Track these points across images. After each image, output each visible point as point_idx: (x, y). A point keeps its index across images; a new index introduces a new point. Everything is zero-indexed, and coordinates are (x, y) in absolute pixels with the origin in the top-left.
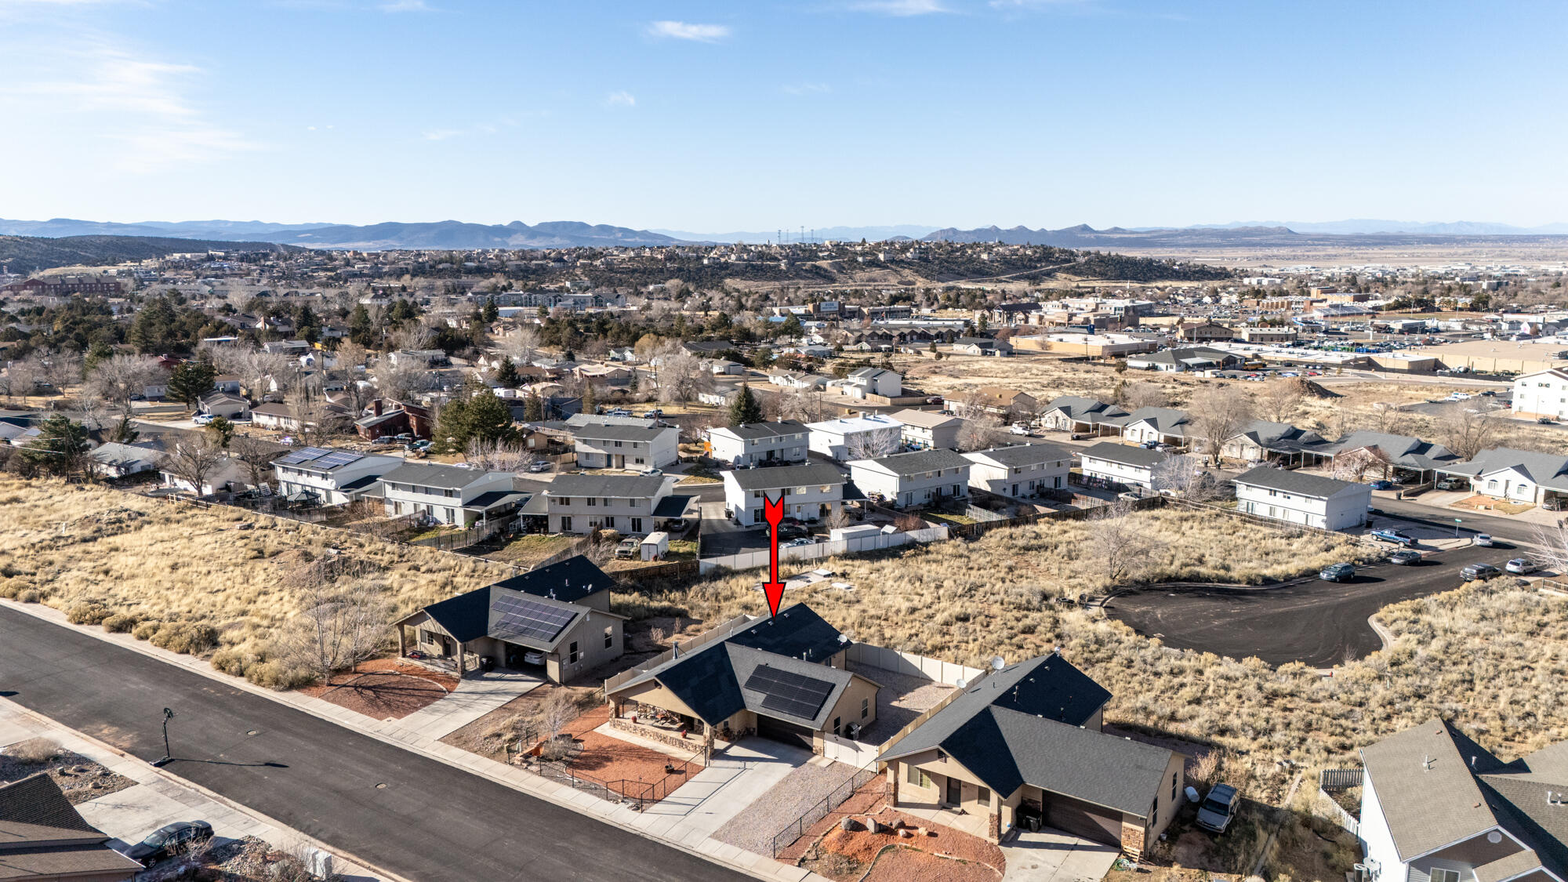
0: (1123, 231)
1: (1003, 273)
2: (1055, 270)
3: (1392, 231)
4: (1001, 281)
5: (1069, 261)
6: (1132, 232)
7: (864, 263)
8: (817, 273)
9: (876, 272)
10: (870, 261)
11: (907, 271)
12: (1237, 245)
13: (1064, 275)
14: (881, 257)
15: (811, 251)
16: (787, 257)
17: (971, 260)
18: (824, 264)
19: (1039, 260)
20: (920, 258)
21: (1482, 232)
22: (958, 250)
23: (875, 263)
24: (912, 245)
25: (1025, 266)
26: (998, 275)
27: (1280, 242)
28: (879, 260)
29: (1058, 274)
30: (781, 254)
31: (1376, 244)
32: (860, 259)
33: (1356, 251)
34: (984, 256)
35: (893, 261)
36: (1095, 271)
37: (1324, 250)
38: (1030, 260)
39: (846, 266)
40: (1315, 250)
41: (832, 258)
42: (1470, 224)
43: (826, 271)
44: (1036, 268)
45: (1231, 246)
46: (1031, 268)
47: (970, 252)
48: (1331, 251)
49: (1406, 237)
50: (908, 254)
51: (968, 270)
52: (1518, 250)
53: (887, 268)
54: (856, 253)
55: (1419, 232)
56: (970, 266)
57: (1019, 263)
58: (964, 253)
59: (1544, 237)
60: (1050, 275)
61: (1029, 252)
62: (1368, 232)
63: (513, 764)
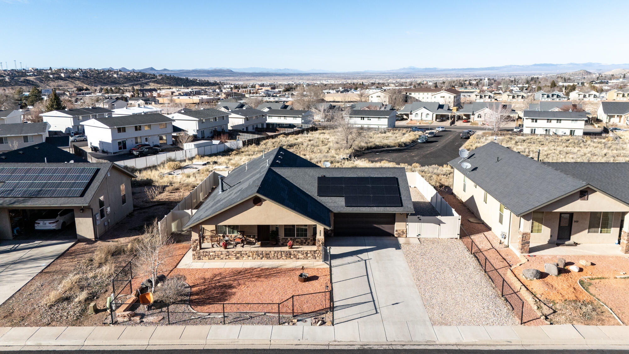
0: (168, 70)
1: (126, 83)
2: (149, 82)
3: (265, 71)
4: (125, 86)
5: (154, 78)
6: (172, 71)
7: (54, 78)
8: (28, 83)
9: (61, 82)
10: (57, 77)
11: (77, 82)
12: (214, 76)
13: (153, 84)
14: (63, 75)
15: (22, 72)
16: (8, 75)
17: (108, 77)
18: (31, 78)
19: (141, 78)
20: (83, 76)
21: (292, 72)
22: (101, 73)
23: (60, 78)
24: (77, 70)
25: (135, 80)
26: (123, 84)
27: (229, 75)
28: (62, 77)
29: (150, 84)
30: (5, 74)
31: (261, 76)
32: (51, 76)
33: (255, 78)
34: (115, 76)
35: (69, 77)
36: (166, 82)
37: (245, 78)
38: (137, 77)
39: (44, 79)
40: (242, 78)
41: (35, 76)
42: (288, 69)
43: (33, 82)
44: (140, 81)
45: (212, 76)
46: (138, 81)
47: (107, 74)
48: (247, 78)
49: (270, 73)
50: (77, 74)
51: (108, 81)
52: (305, 77)
53: (67, 80)
54: (48, 73)
55: (273, 72)
56: (109, 80)
57: (132, 79)
58: (104, 74)
59: (311, 73)
60: (146, 84)
61: (135, 74)
62: (257, 72)
63: (119, 323)
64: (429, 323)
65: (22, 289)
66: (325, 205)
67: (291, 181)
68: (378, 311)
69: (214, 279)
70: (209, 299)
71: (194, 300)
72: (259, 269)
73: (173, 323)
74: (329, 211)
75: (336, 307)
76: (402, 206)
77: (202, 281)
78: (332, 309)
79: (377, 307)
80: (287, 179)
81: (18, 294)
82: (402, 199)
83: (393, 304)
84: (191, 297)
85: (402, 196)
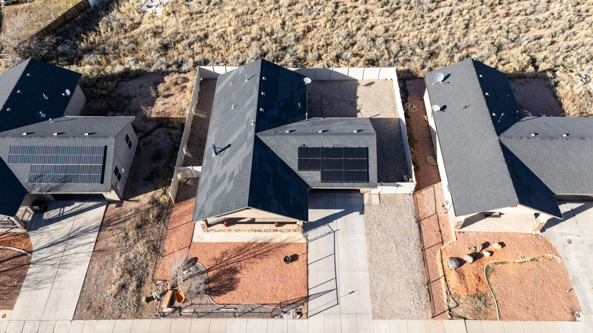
63: (166, 316)
64: (371, 316)
65: (88, 274)
66: (304, 180)
67: (275, 152)
68: (339, 303)
69: (223, 260)
70: (222, 287)
71: (212, 288)
72: (254, 245)
73: (202, 316)
74: (307, 186)
75: (311, 295)
76: (368, 181)
77: (214, 262)
78: (307, 298)
79: (339, 297)
80: (271, 148)
81: (87, 280)
82: (369, 173)
83: (350, 293)
84: (209, 285)
85: (370, 170)
